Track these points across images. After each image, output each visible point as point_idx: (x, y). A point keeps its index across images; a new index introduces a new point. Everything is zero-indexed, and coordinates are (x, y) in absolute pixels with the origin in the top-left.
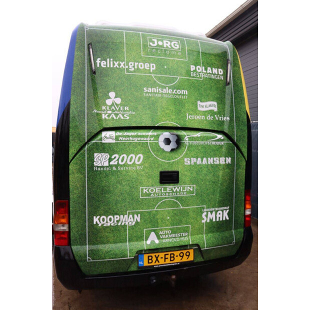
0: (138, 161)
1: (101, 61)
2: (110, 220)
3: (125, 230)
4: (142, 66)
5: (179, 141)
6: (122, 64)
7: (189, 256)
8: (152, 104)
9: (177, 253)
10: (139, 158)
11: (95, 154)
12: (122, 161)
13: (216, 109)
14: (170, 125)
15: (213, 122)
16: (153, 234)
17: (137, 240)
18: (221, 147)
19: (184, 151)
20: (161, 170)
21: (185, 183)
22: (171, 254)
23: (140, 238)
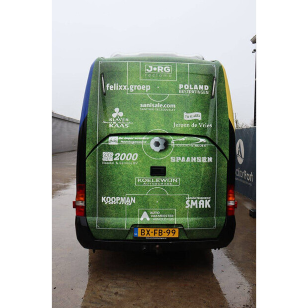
0: (134, 158)
1: (110, 85)
2: (113, 200)
3: (124, 209)
4: (139, 87)
5: (167, 144)
6: (125, 87)
7: (174, 233)
8: (146, 116)
9: (164, 230)
10: (135, 156)
11: (104, 153)
12: (123, 158)
13: (200, 119)
14: (159, 132)
15: (197, 129)
16: (145, 213)
17: (133, 217)
18: (204, 148)
19: (170, 151)
20: (151, 165)
21: (171, 176)
22: (159, 230)
23: (135, 215)
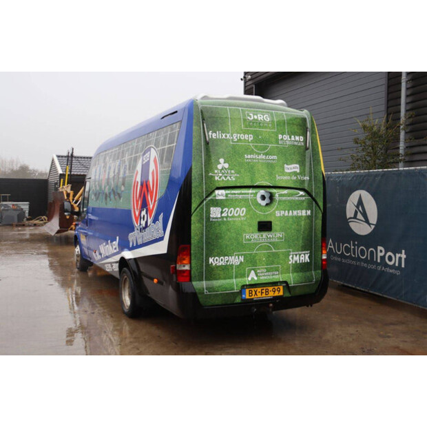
0: (242, 213)
1: (212, 133)
2: (222, 260)
3: (233, 268)
4: (242, 137)
5: (271, 197)
6: (228, 135)
7: (279, 291)
8: (251, 168)
9: (270, 289)
10: (243, 211)
11: (211, 208)
12: (231, 213)
13: (298, 171)
14: (264, 185)
15: (296, 181)
16: (253, 271)
17: (241, 277)
18: (303, 201)
19: (275, 204)
20: (258, 220)
21: (276, 231)
22: (266, 289)
23: (243, 275)
